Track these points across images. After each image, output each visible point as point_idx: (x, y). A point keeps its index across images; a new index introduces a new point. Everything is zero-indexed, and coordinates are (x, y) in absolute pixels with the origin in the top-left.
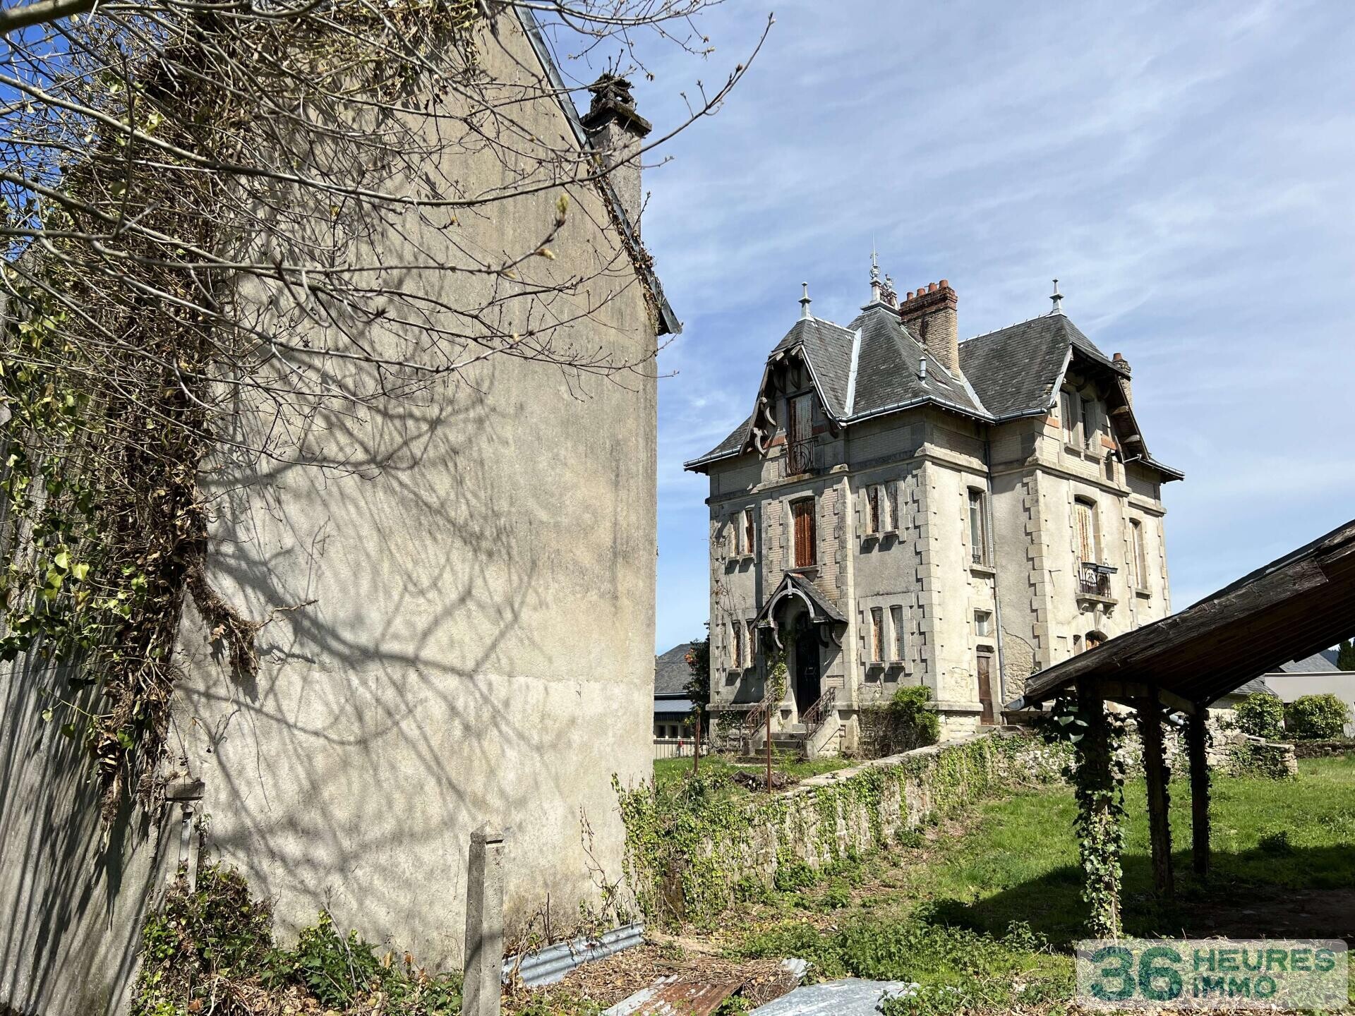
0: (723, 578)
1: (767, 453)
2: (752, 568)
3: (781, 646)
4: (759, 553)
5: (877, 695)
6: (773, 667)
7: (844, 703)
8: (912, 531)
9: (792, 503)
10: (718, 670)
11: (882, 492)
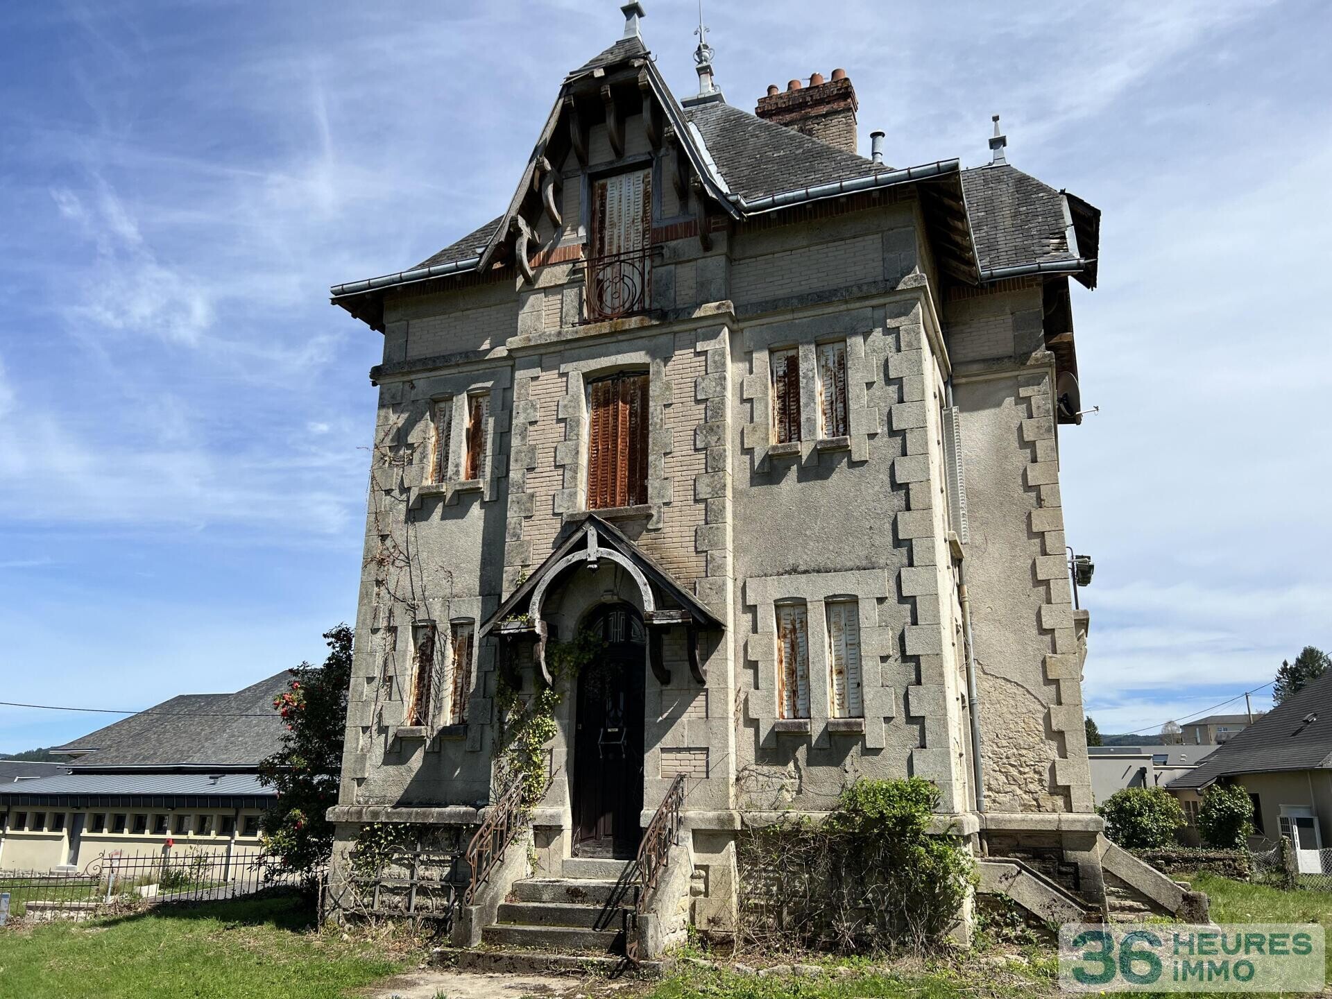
0: (399, 532)
1: (536, 277)
2: (476, 511)
3: (548, 677)
4: (501, 480)
5: (788, 797)
6: (518, 725)
7: (711, 814)
8: (883, 440)
9: (589, 378)
10: (365, 729)
11: (809, 362)
